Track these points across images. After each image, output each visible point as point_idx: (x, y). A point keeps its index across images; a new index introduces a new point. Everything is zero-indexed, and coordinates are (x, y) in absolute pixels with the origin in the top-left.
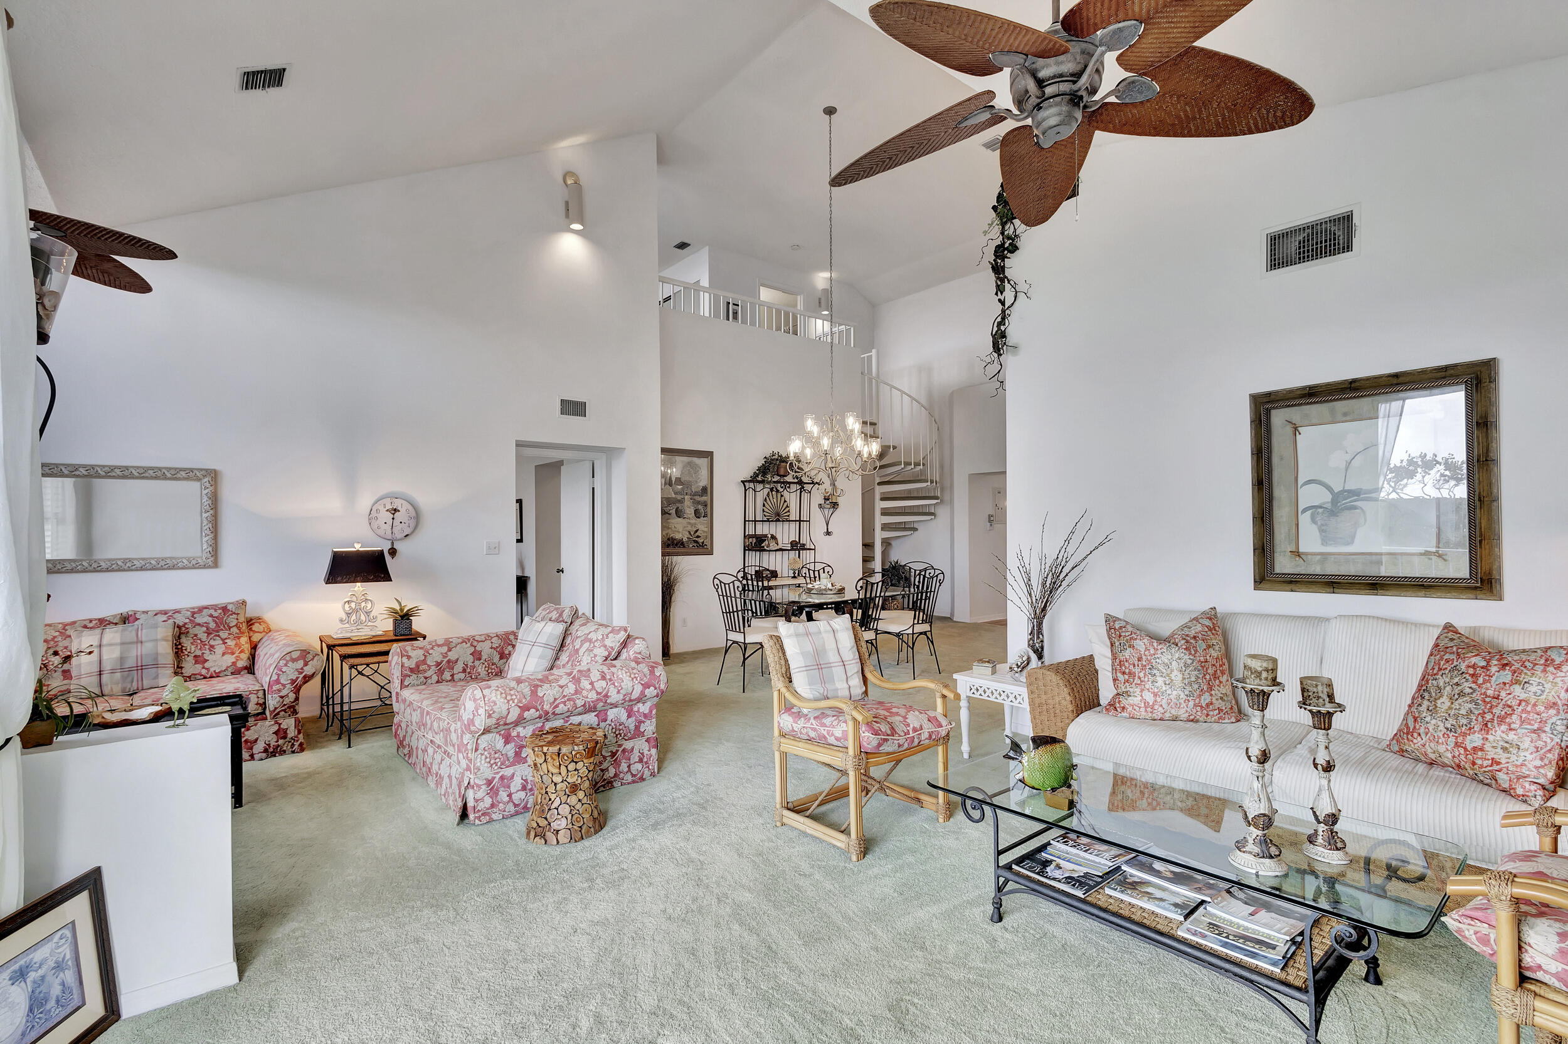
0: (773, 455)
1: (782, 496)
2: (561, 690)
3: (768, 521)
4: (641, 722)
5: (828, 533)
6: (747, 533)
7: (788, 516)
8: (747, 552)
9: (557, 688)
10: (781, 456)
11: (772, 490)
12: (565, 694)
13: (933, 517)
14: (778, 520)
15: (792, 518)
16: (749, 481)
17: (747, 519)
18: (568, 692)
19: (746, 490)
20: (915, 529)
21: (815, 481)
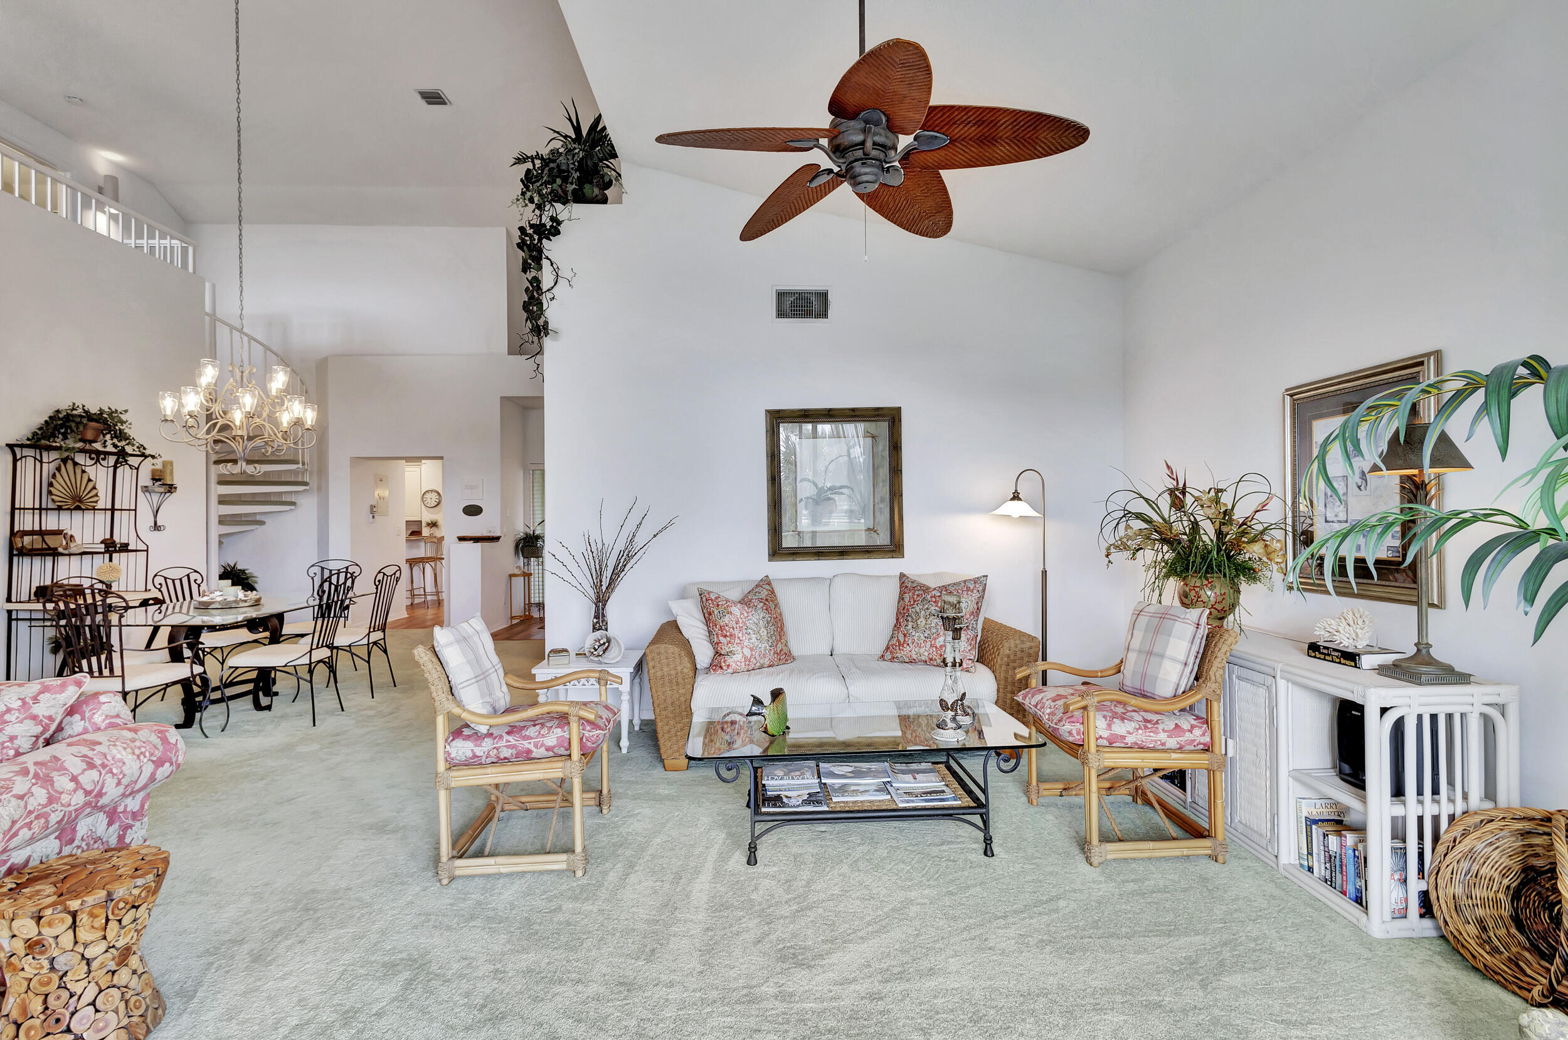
0: (73, 409)
1: (83, 472)
2: (22, 804)
3: (59, 508)
4: (128, 827)
5: (156, 527)
6: (16, 529)
7: (96, 502)
8: (15, 559)
9: (14, 802)
10: (86, 412)
11: (65, 461)
12: (30, 808)
13: (293, 507)
14: (78, 508)
15: (100, 505)
16: (22, 446)
17: (17, 506)
18: (36, 804)
19: (15, 461)
20: (262, 523)
21: (147, 452)
